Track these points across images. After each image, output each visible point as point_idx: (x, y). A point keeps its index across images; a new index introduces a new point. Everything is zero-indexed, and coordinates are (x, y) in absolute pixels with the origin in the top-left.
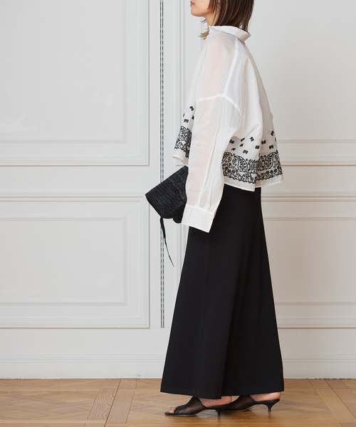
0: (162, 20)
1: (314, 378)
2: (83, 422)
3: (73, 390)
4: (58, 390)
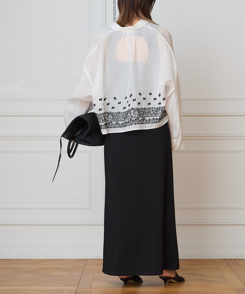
1: (217, 258)
2: (62, 288)
3: (55, 267)
4: (45, 267)
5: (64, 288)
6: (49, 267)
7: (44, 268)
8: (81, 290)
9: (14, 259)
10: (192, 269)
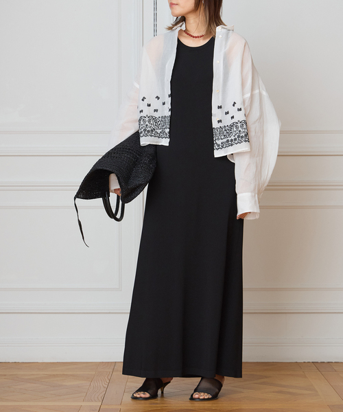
0: (155, 15)
1: (302, 361)
2: (79, 404)
3: (69, 373)
4: (55, 373)
5: (83, 404)
6: (61, 373)
8: (107, 407)
10: (266, 377)
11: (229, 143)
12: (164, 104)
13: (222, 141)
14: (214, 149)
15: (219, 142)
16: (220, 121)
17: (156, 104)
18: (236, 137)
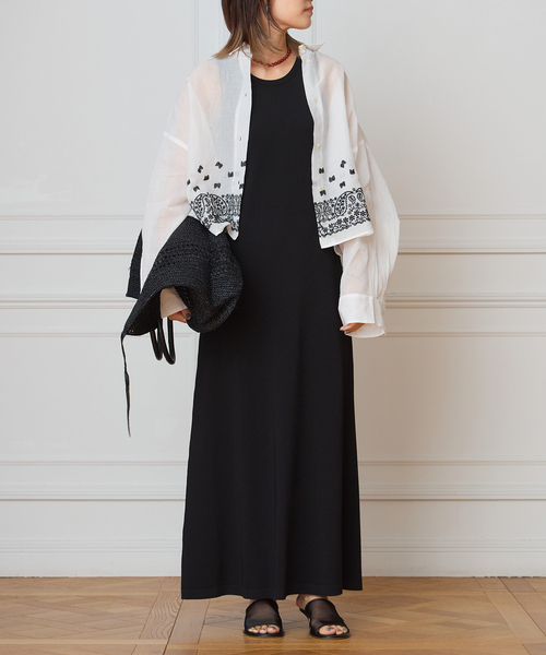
2: (134, 642)
3: (118, 594)
4: (95, 594)
5: (139, 642)
6: (104, 594)
7: (94, 598)
8: (176, 647)
9: (26, 576)
11: (343, 225)
12: (231, 175)
13: (330, 223)
14: (318, 236)
15: (326, 225)
16: (323, 193)
17: (217, 175)
18: (353, 213)
